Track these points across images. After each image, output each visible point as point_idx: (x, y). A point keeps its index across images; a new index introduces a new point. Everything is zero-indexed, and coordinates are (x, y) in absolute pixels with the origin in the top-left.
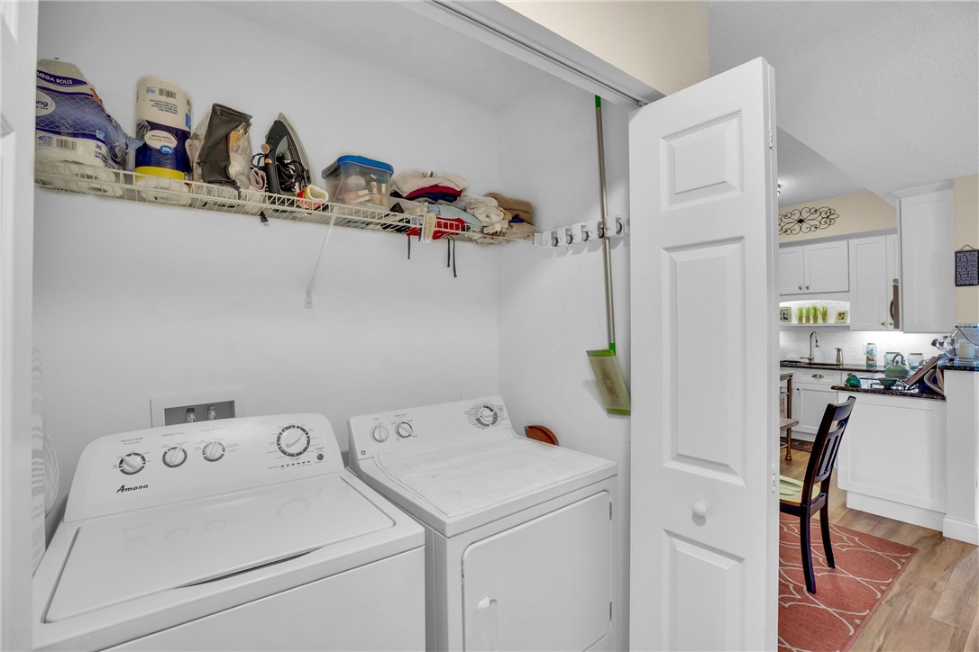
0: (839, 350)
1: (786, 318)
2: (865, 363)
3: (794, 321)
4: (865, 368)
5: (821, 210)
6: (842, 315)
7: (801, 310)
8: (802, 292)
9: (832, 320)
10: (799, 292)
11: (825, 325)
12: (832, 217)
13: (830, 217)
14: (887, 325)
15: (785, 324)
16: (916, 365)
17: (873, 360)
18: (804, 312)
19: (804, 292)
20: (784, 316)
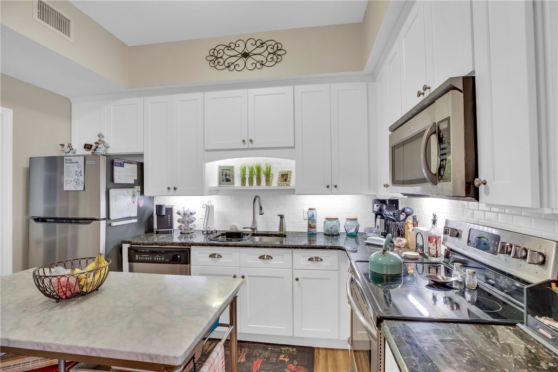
0: (282, 217)
1: (228, 180)
3: (237, 183)
5: (268, 43)
6: (285, 177)
7: (244, 171)
8: (246, 146)
9: (275, 182)
10: (242, 146)
11: (268, 188)
12: (279, 53)
13: (277, 53)
14: (331, 188)
15: (227, 187)
16: (352, 231)
17: (314, 227)
18: (247, 173)
19: (248, 146)
20: (226, 177)
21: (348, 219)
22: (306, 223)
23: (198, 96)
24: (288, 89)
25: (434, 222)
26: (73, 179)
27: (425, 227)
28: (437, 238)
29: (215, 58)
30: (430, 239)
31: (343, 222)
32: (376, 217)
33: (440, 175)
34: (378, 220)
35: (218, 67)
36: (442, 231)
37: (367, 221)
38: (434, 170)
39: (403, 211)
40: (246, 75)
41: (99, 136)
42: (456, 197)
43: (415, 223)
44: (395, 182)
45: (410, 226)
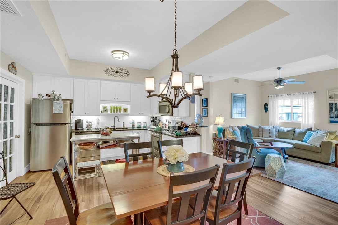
0: (124, 123)
1: (106, 111)
2: (132, 127)
3: (109, 112)
4: (132, 129)
5: (125, 70)
6: (125, 110)
7: (111, 108)
8: (115, 100)
9: (122, 112)
10: (114, 100)
11: (120, 113)
12: (128, 74)
13: (127, 74)
14: (141, 114)
15: (105, 113)
16: (145, 126)
17: (134, 125)
18: (113, 108)
19: (116, 100)
20: (105, 109)
21: (144, 123)
22: (131, 125)
23: (98, 81)
24: (129, 84)
25: (166, 121)
26: (58, 109)
27: (164, 122)
28: (167, 124)
29: (107, 71)
30: (166, 125)
31: (142, 124)
32: (151, 122)
33: (169, 112)
34: (152, 123)
35: (108, 74)
36: (168, 122)
37: (149, 124)
38: (168, 111)
39: (159, 120)
40: (117, 78)
41: (52, 91)
42: (170, 116)
43: (162, 122)
44: (160, 113)
45: (161, 123)
